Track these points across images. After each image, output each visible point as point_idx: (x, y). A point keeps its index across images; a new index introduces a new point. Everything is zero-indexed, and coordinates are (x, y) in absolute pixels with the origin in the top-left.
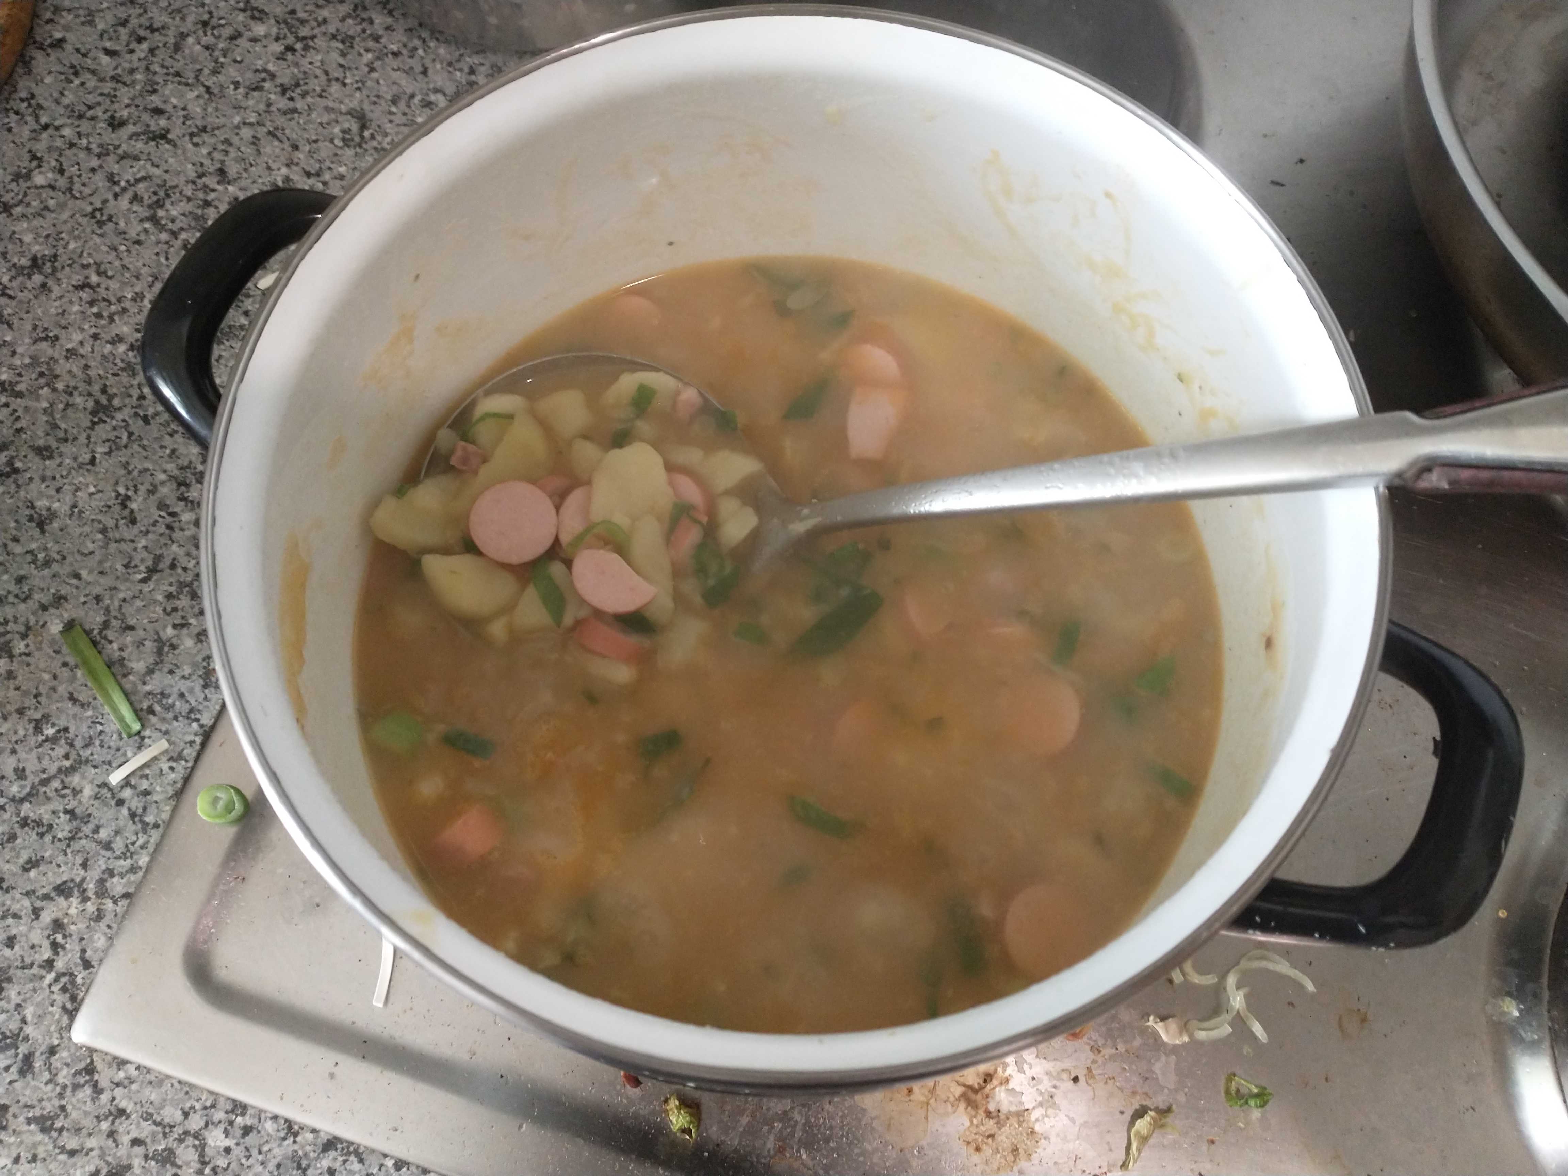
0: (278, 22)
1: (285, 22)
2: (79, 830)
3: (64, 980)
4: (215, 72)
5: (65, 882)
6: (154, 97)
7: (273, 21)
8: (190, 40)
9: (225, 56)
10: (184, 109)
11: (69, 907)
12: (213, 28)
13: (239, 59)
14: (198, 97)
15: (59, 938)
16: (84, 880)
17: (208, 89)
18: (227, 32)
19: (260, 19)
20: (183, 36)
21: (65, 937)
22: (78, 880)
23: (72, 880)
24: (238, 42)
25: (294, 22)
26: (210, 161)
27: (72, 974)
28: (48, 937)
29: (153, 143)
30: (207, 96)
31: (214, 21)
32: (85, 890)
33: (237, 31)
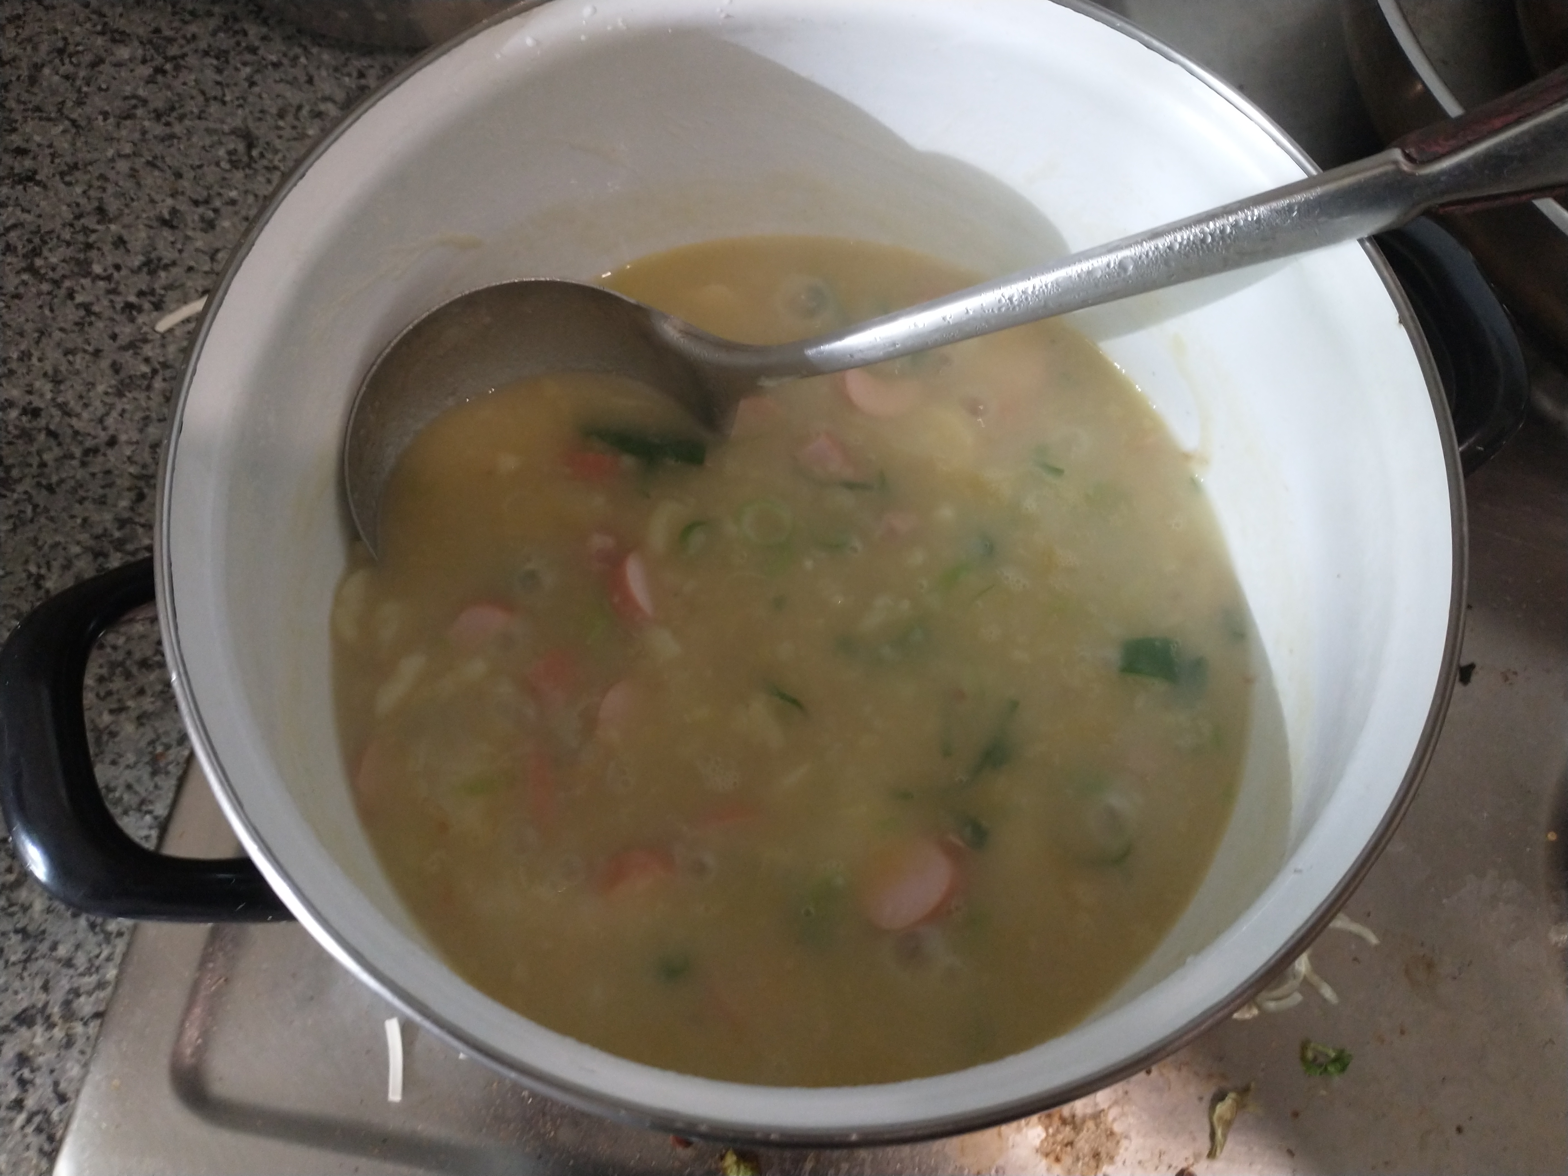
0: (141, 43)
1: (150, 42)
2: (34, 950)
3: (37, 1119)
4: (80, 103)
5: (25, 1011)
6: (14, 137)
7: (136, 43)
8: (46, 71)
9: (88, 85)
10: (50, 146)
11: (34, 1037)
12: (70, 56)
13: (104, 86)
14: (64, 132)
15: (26, 1073)
16: (46, 1005)
17: (74, 122)
18: (88, 58)
19: (122, 42)
20: (37, 67)
21: (33, 1071)
22: (40, 1005)
23: (33, 1006)
24: (101, 68)
25: (160, 41)
26: (86, 200)
27: (45, 1112)
28: (14, 1074)
29: (20, 187)
30: (74, 131)
31: (71, 48)
32: (49, 1017)
33: (97, 56)
